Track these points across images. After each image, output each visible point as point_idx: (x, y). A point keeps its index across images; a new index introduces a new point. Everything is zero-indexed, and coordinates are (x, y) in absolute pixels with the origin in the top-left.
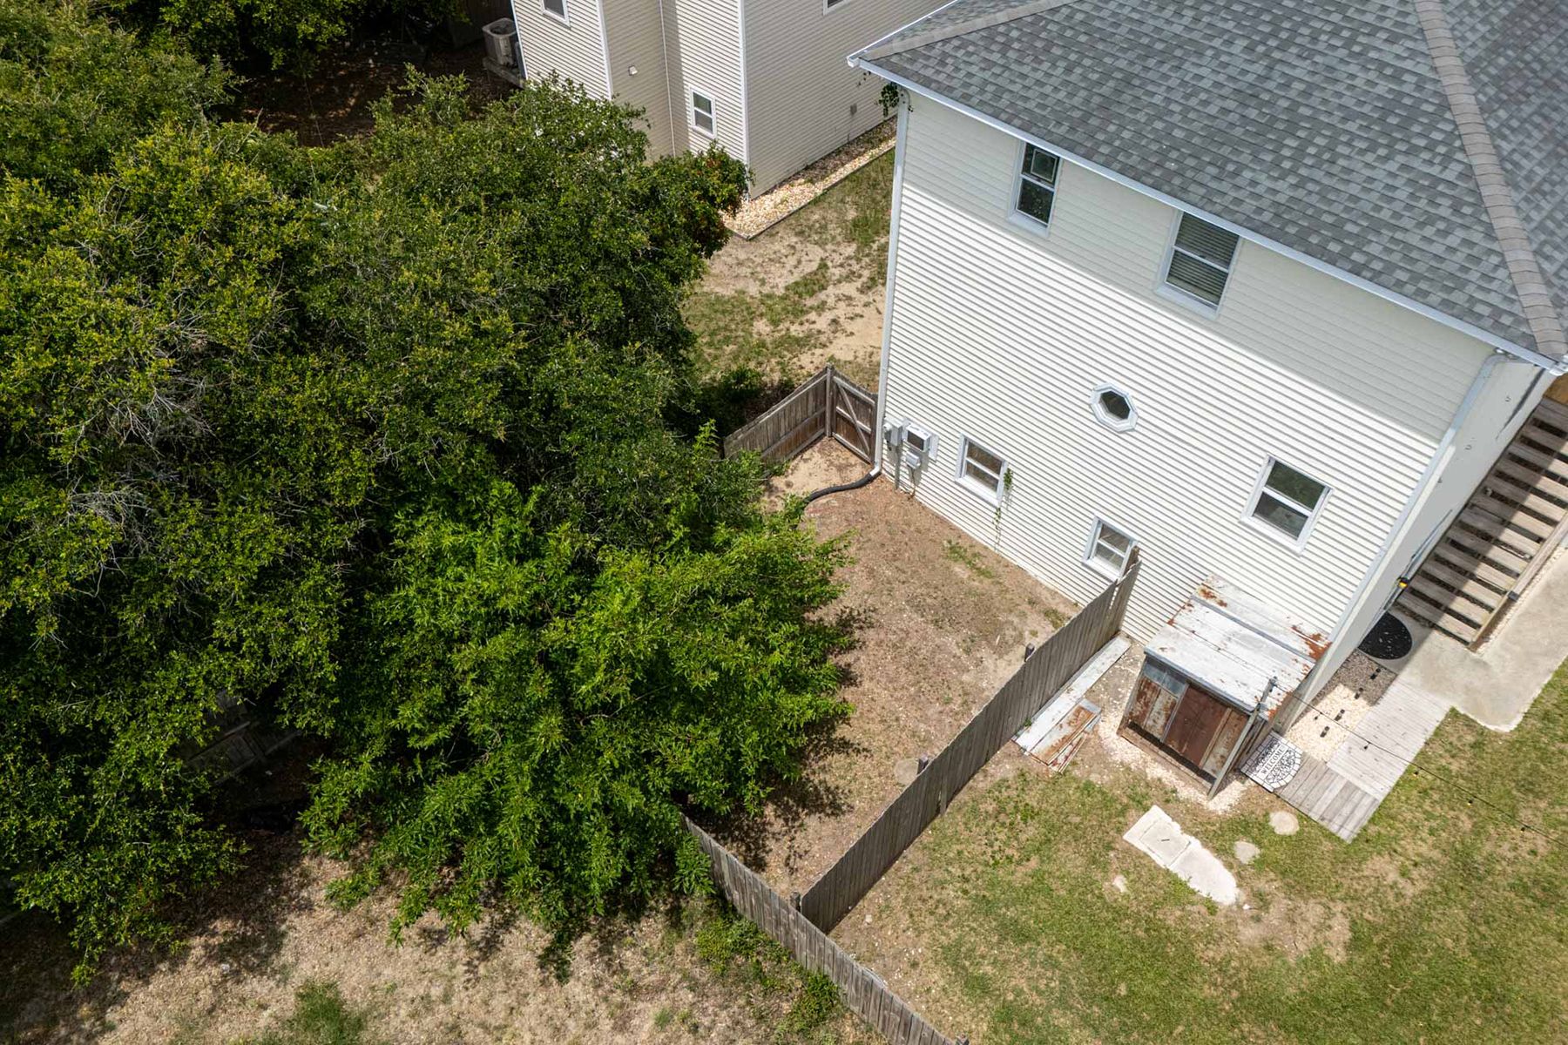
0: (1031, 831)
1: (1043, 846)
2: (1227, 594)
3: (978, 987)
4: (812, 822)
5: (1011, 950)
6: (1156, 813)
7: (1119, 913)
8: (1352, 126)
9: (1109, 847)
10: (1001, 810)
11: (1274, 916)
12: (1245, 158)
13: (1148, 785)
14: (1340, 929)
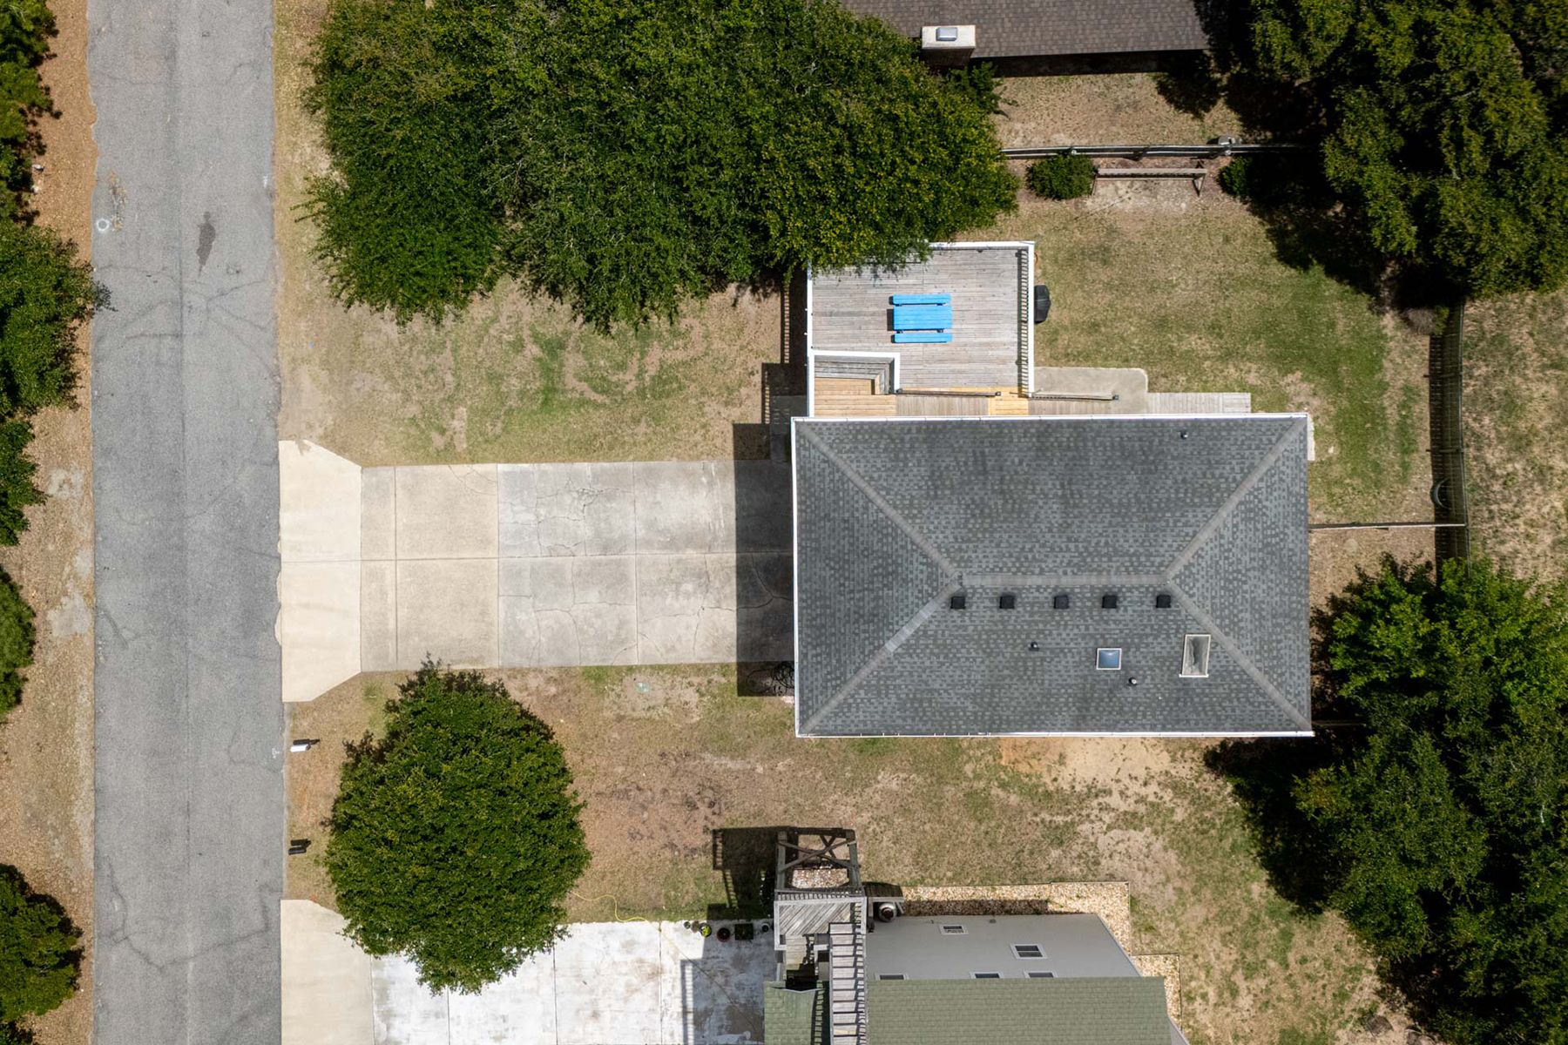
0: (1337, 490)
1: (1337, 482)
3: (1405, 466)
4: (1399, 562)
5: (1383, 465)
7: (1341, 443)
8: (1259, 526)
9: (1323, 462)
10: (1338, 505)
11: (1302, 400)
12: (1285, 551)
14: (1290, 378)
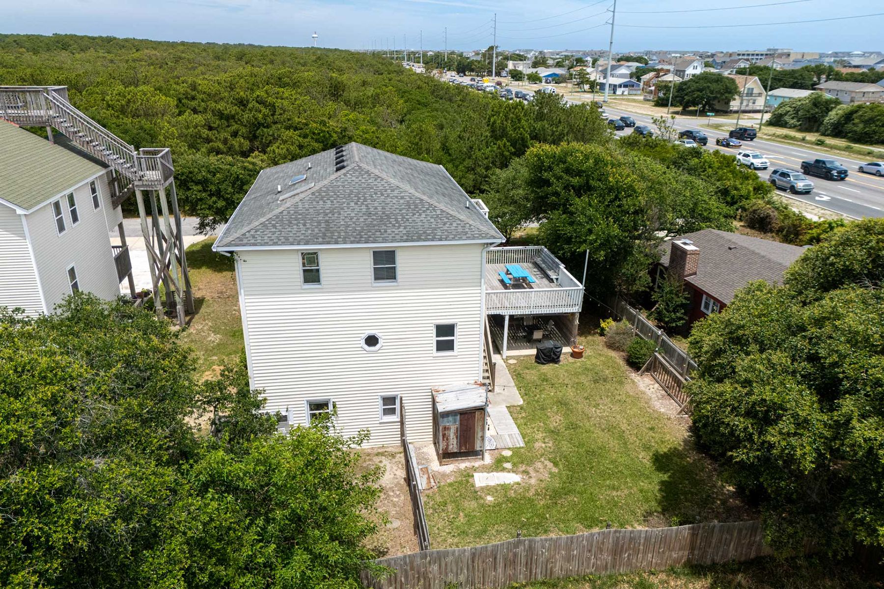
2: (441, 388)
6: (476, 475)
7: (499, 505)
8: (404, 211)
9: (476, 492)
11: (533, 474)
13: (465, 471)
14: (550, 465)
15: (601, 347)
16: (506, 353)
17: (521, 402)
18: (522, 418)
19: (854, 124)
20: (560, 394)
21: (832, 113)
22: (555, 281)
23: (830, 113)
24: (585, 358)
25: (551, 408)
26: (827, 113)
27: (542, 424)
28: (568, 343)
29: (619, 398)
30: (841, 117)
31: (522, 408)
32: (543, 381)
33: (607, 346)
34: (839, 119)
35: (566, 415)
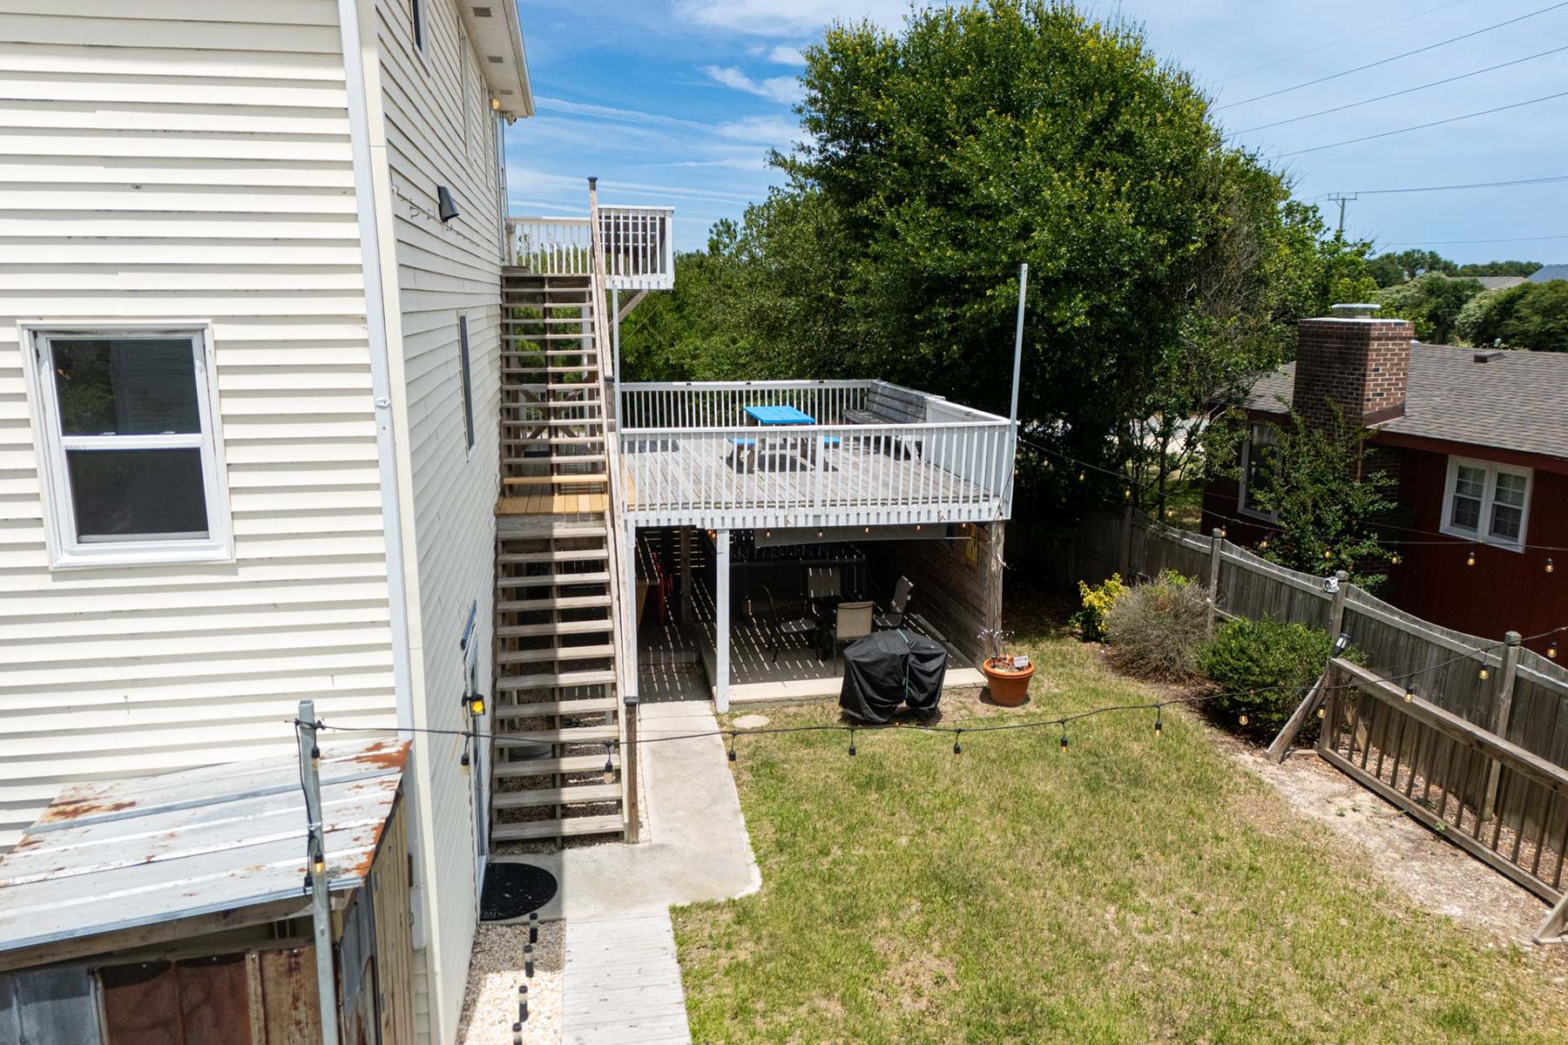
2: (123, 792)
15: (1092, 671)
16: (726, 690)
17: (750, 883)
18: (735, 968)
19: (1519, 319)
20: (938, 844)
21: (1471, 305)
22: (913, 451)
23: (1465, 306)
24: (1039, 703)
25: (893, 915)
26: (1459, 308)
27: (835, 1009)
28: (968, 658)
29: (1222, 851)
30: (1491, 310)
31: (743, 911)
32: (864, 786)
33: (1115, 668)
34: (1487, 314)
35: (971, 952)
